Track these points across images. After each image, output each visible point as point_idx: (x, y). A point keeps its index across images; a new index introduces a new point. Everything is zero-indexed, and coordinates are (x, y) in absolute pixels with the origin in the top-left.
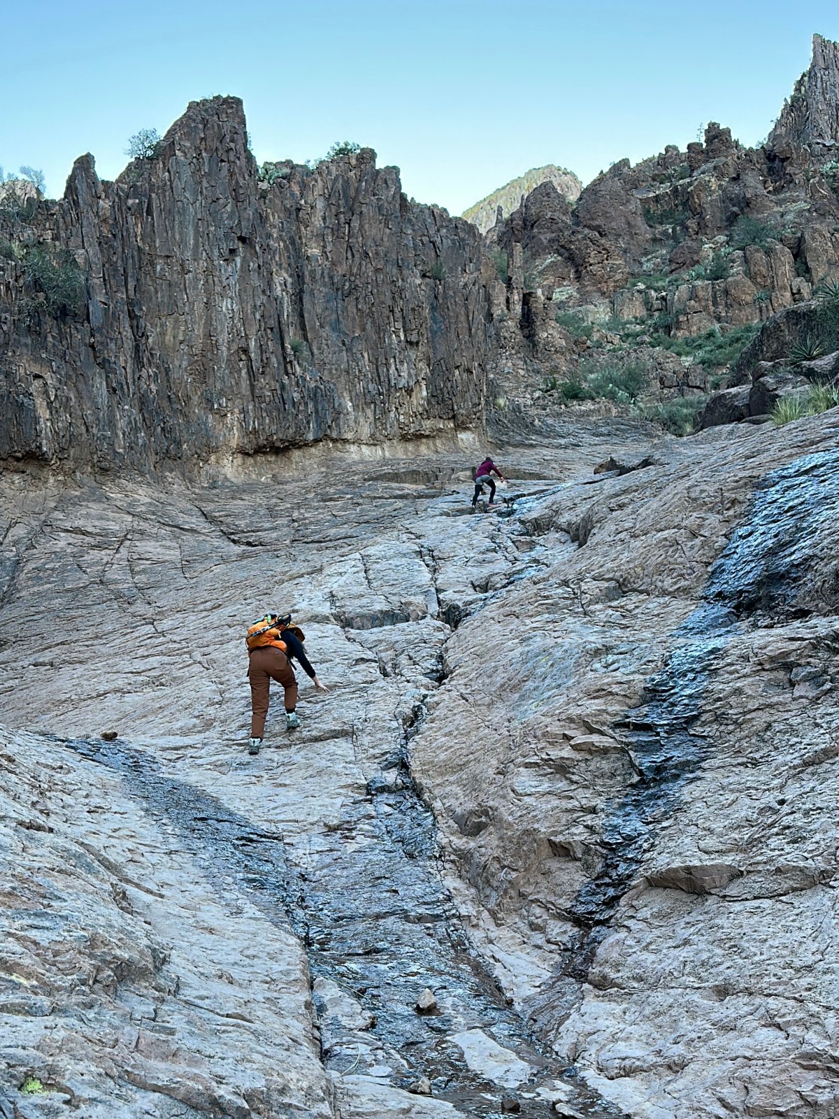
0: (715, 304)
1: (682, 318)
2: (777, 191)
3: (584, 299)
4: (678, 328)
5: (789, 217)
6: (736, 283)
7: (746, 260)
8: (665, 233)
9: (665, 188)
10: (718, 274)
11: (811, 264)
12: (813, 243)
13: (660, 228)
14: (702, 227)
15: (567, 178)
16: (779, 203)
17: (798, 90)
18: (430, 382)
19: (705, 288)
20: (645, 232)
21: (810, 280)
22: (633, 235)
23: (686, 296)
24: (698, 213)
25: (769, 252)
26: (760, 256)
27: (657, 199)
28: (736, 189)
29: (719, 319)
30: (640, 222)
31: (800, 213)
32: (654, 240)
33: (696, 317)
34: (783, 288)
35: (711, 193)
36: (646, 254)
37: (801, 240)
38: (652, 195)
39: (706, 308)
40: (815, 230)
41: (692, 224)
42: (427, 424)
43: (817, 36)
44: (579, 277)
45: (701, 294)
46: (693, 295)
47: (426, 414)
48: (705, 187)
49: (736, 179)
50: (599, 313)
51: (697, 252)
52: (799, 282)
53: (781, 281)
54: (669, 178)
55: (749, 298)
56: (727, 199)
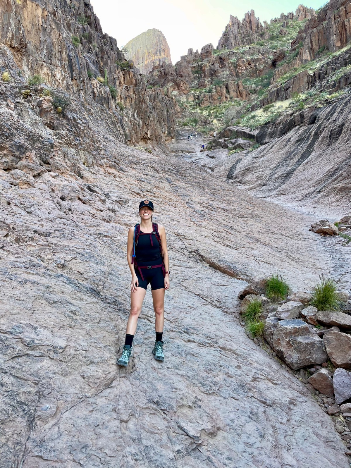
0: (209, 99)
1: (202, 102)
2: (222, 68)
3: (180, 95)
4: (202, 104)
5: (225, 76)
6: (214, 95)
7: (216, 89)
8: (196, 76)
9: (196, 64)
10: (210, 91)
11: (230, 91)
12: (230, 86)
13: (195, 75)
14: (205, 76)
15: (159, 33)
16: (223, 71)
17: (226, 29)
18: (168, 131)
19: (207, 95)
20: (192, 76)
21: (229, 95)
22: (189, 77)
23: (203, 96)
24: (204, 72)
25: (221, 87)
26: (219, 88)
27: (194, 67)
28: (213, 67)
29: (210, 102)
30: (191, 73)
31: (227, 75)
32: (194, 78)
33: (205, 102)
34: (224, 96)
35: (207, 67)
36: (192, 81)
37: (227, 84)
38: (193, 66)
39: (207, 100)
40: (230, 83)
41: (203, 75)
42: (167, 138)
43: (231, 16)
44: (178, 89)
45: (206, 96)
46: (204, 96)
47: (167, 136)
48: (206, 65)
49: (213, 64)
50: (183, 99)
51: (204, 83)
52: (227, 95)
53: (224, 94)
54: (197, 61)
55: (217, 98)
56: (211, 69)
